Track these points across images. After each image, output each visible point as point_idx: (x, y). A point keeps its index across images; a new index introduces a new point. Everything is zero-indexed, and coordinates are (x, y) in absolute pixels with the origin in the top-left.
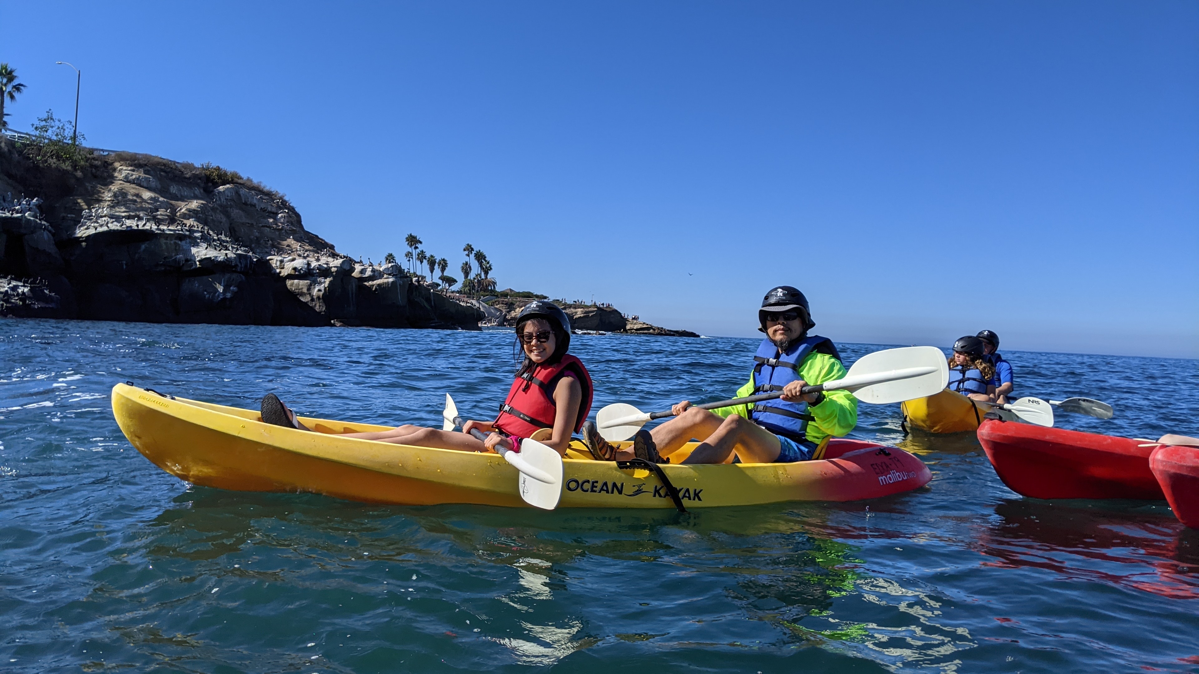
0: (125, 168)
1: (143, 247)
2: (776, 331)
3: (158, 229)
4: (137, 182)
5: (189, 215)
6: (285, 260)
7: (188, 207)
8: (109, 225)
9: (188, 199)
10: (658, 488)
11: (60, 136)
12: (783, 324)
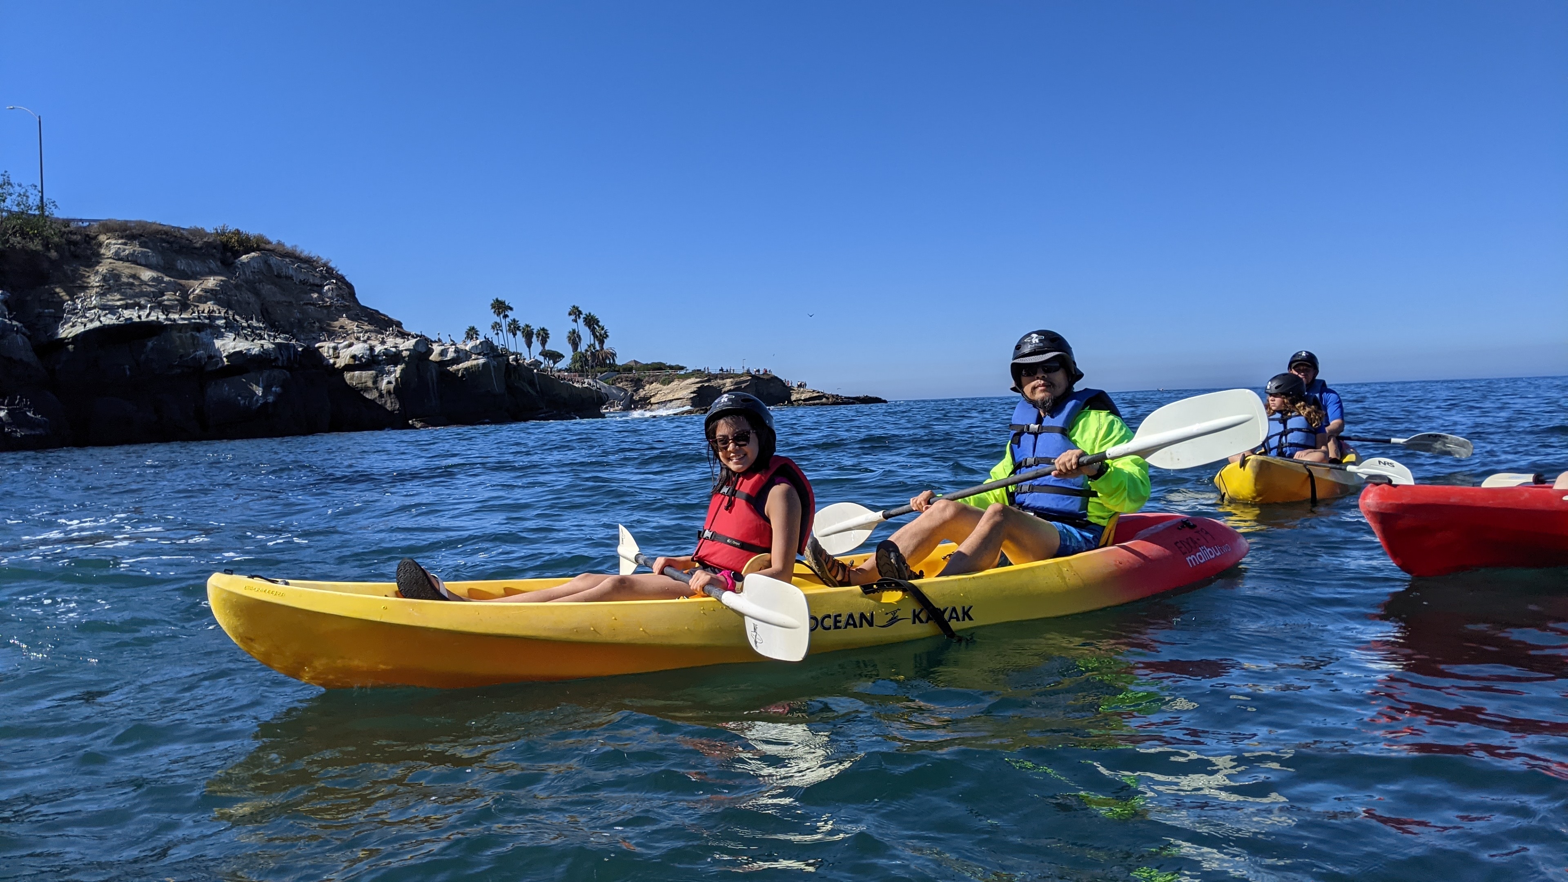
0: (113, 242)
1: (150, 344)
2: (1034, 388)
3: (167, 319)
4: (132, 259)
5: (206, 297)
6: (340, 346)
7: (203, 286)
8: (102, 319)
9: (202, 276)
10: (917, 613)
11: (22, 206)
12: (1043, 378)
